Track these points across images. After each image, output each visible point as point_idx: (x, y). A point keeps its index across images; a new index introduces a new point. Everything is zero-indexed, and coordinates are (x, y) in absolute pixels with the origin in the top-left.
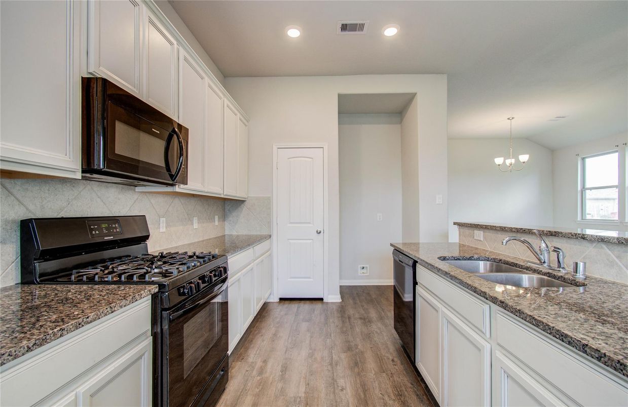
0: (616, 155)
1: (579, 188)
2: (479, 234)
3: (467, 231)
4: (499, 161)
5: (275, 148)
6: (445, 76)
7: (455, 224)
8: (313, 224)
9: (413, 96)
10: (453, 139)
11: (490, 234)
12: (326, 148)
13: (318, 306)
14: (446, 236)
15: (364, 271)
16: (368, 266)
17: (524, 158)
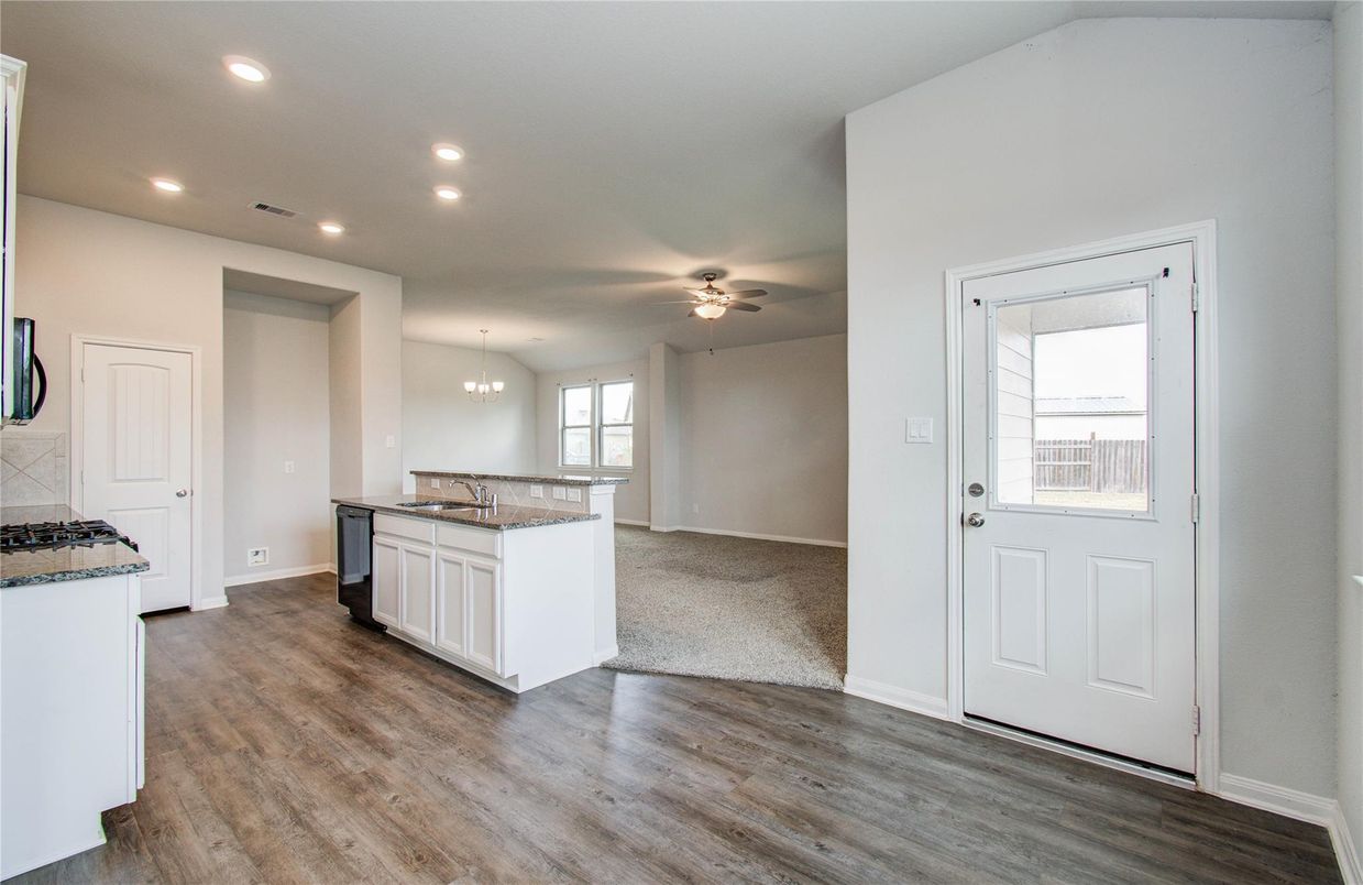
0: (589, 389)
1: (560, 427)
2: (436, 483)
3: (424, 480)
4: (470, 386)
5: (76, 343)
6: (400, 278)
7: (411, 473)
8: (169, 481)
9: (352, 296)
10: (408, 341)
11: (445, 481)
12: (198, 353)
13: (184, 619)
14: (400, 490)
15: (260, 557)
16: (267, 549)
17: (499, 386)
